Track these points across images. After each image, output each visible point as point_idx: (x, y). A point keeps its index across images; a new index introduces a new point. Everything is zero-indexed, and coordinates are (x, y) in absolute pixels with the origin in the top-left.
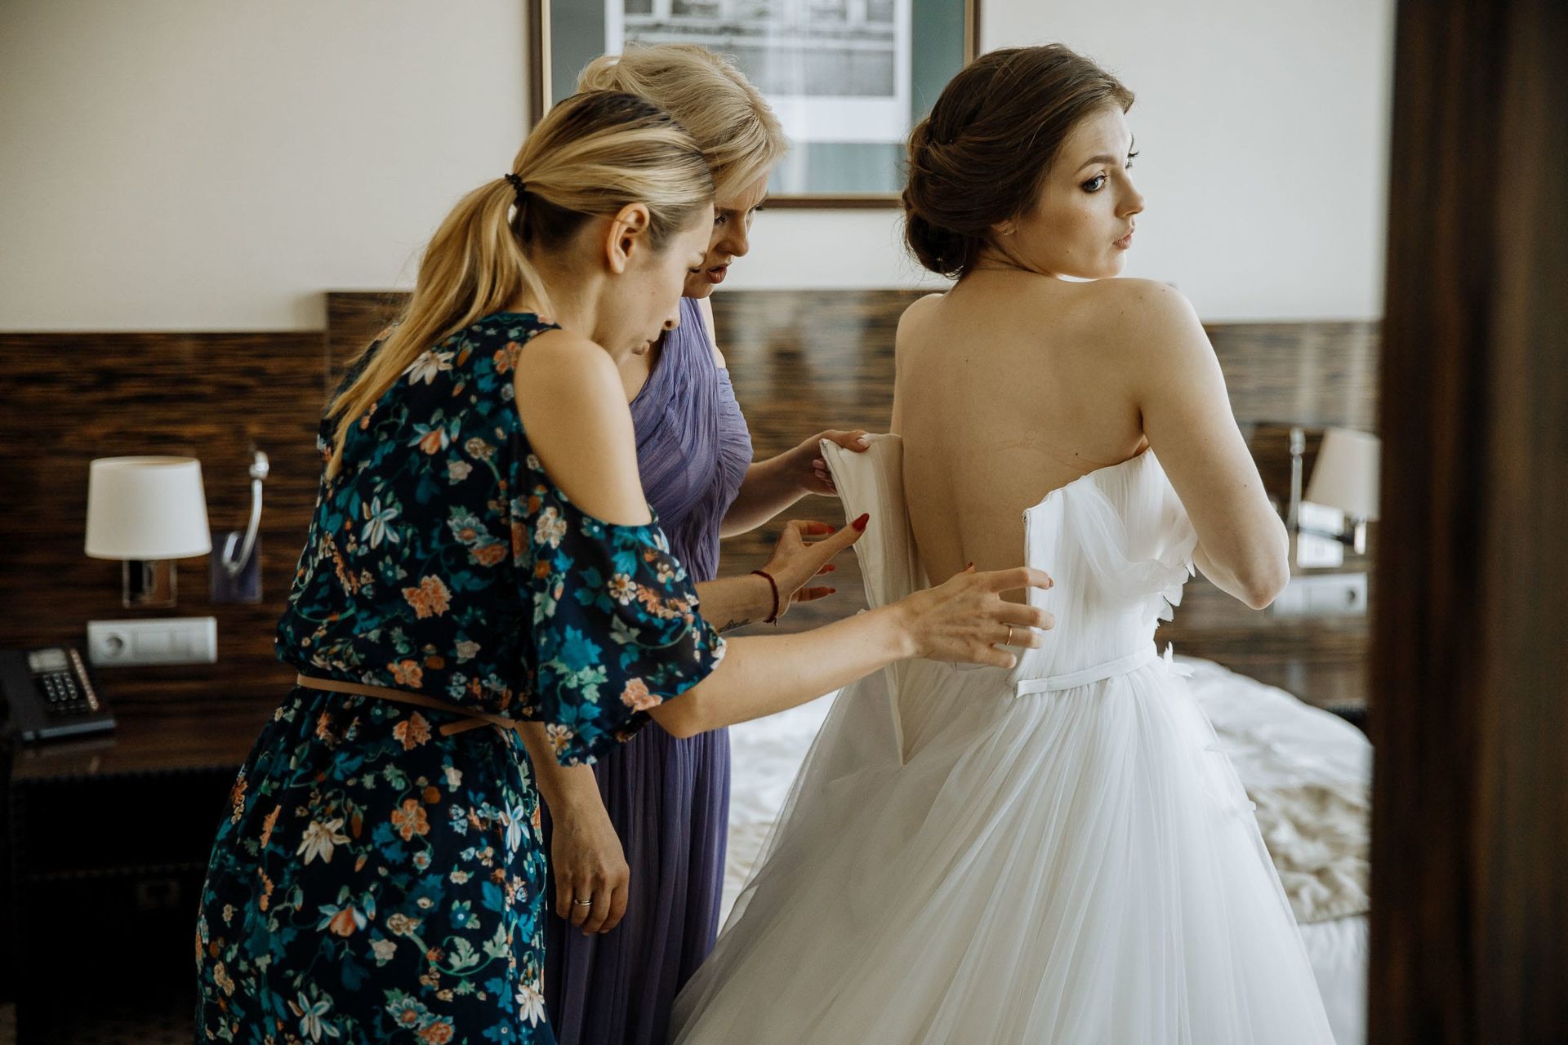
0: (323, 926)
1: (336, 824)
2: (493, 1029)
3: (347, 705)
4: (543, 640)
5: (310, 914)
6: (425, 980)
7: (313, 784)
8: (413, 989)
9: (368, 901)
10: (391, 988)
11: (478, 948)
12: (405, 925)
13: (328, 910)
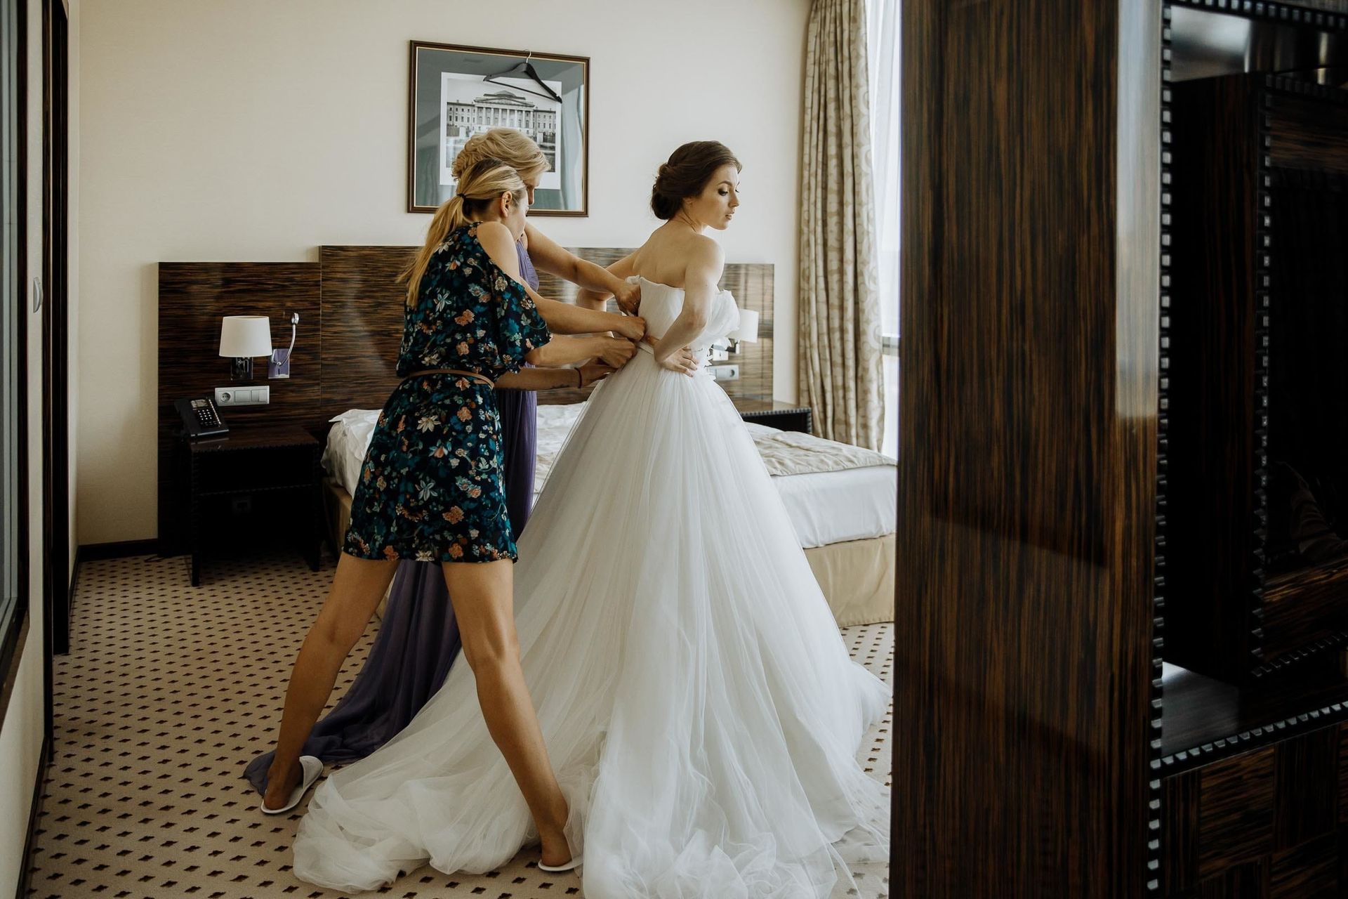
0: (431, 455)
1: (433, 418)
2: (493, 493)
3: (435, 377)
4: (501, 325)
5: (426, 450)
6: (470, 472)
7: (422, 405)
8: (466, 475)
9: (448, 444)
10: (458, 476)
11: (488, 463)
12: (463, 453)
13: (433, 449)
